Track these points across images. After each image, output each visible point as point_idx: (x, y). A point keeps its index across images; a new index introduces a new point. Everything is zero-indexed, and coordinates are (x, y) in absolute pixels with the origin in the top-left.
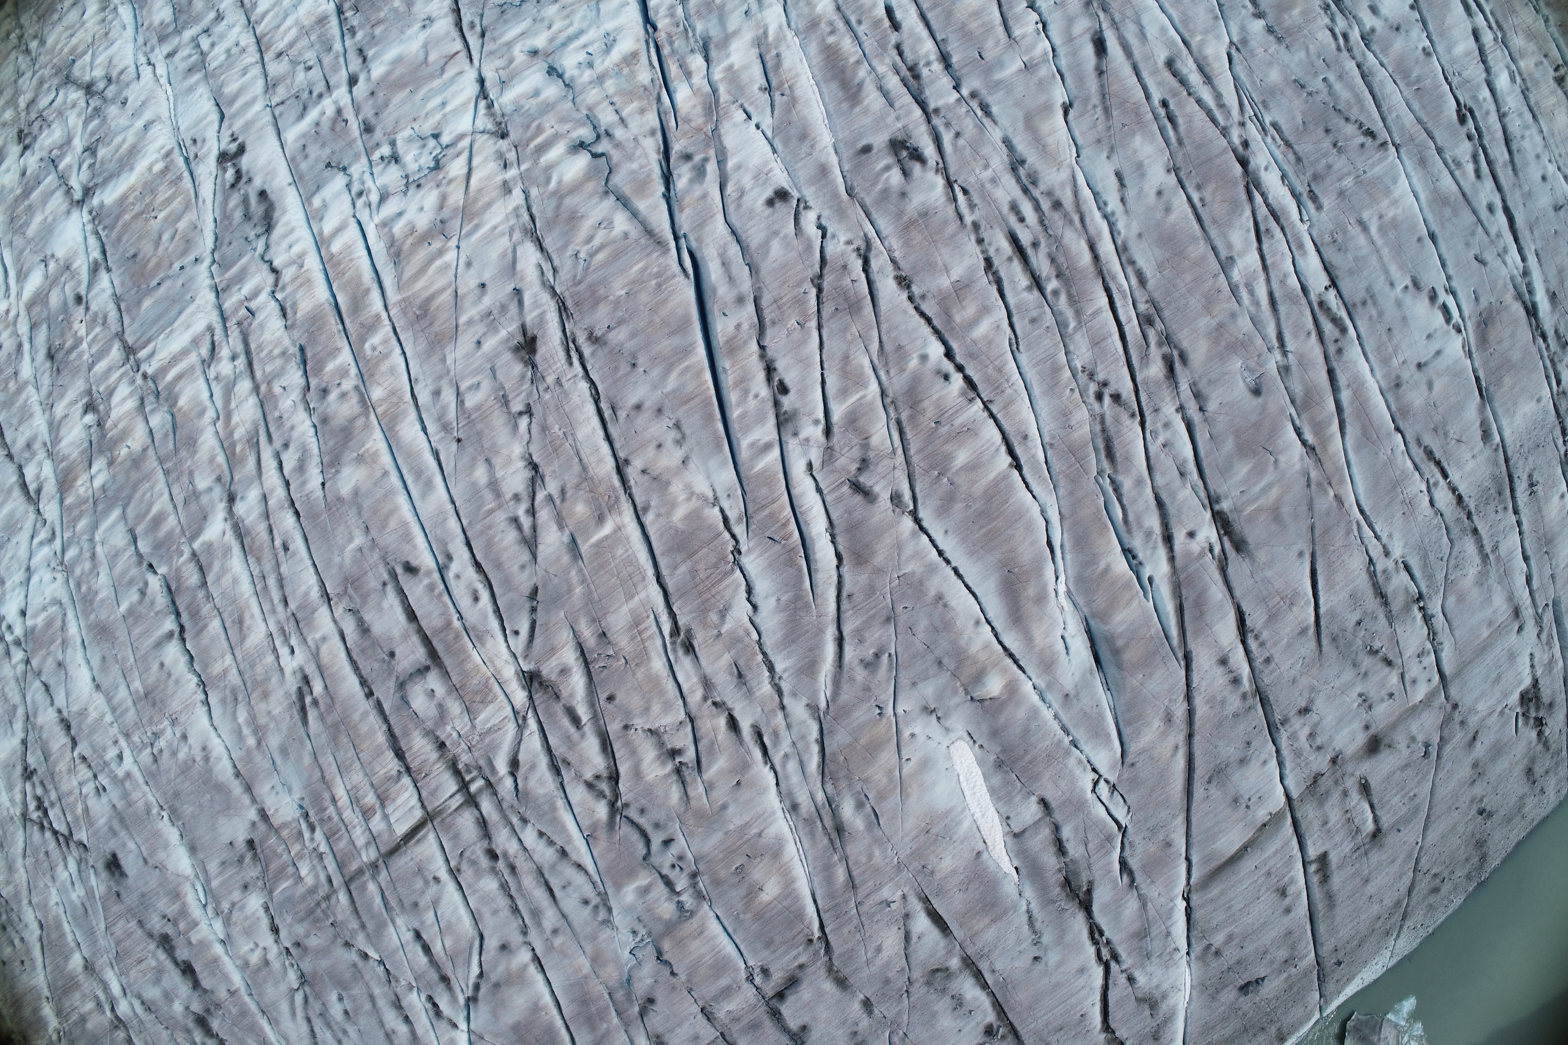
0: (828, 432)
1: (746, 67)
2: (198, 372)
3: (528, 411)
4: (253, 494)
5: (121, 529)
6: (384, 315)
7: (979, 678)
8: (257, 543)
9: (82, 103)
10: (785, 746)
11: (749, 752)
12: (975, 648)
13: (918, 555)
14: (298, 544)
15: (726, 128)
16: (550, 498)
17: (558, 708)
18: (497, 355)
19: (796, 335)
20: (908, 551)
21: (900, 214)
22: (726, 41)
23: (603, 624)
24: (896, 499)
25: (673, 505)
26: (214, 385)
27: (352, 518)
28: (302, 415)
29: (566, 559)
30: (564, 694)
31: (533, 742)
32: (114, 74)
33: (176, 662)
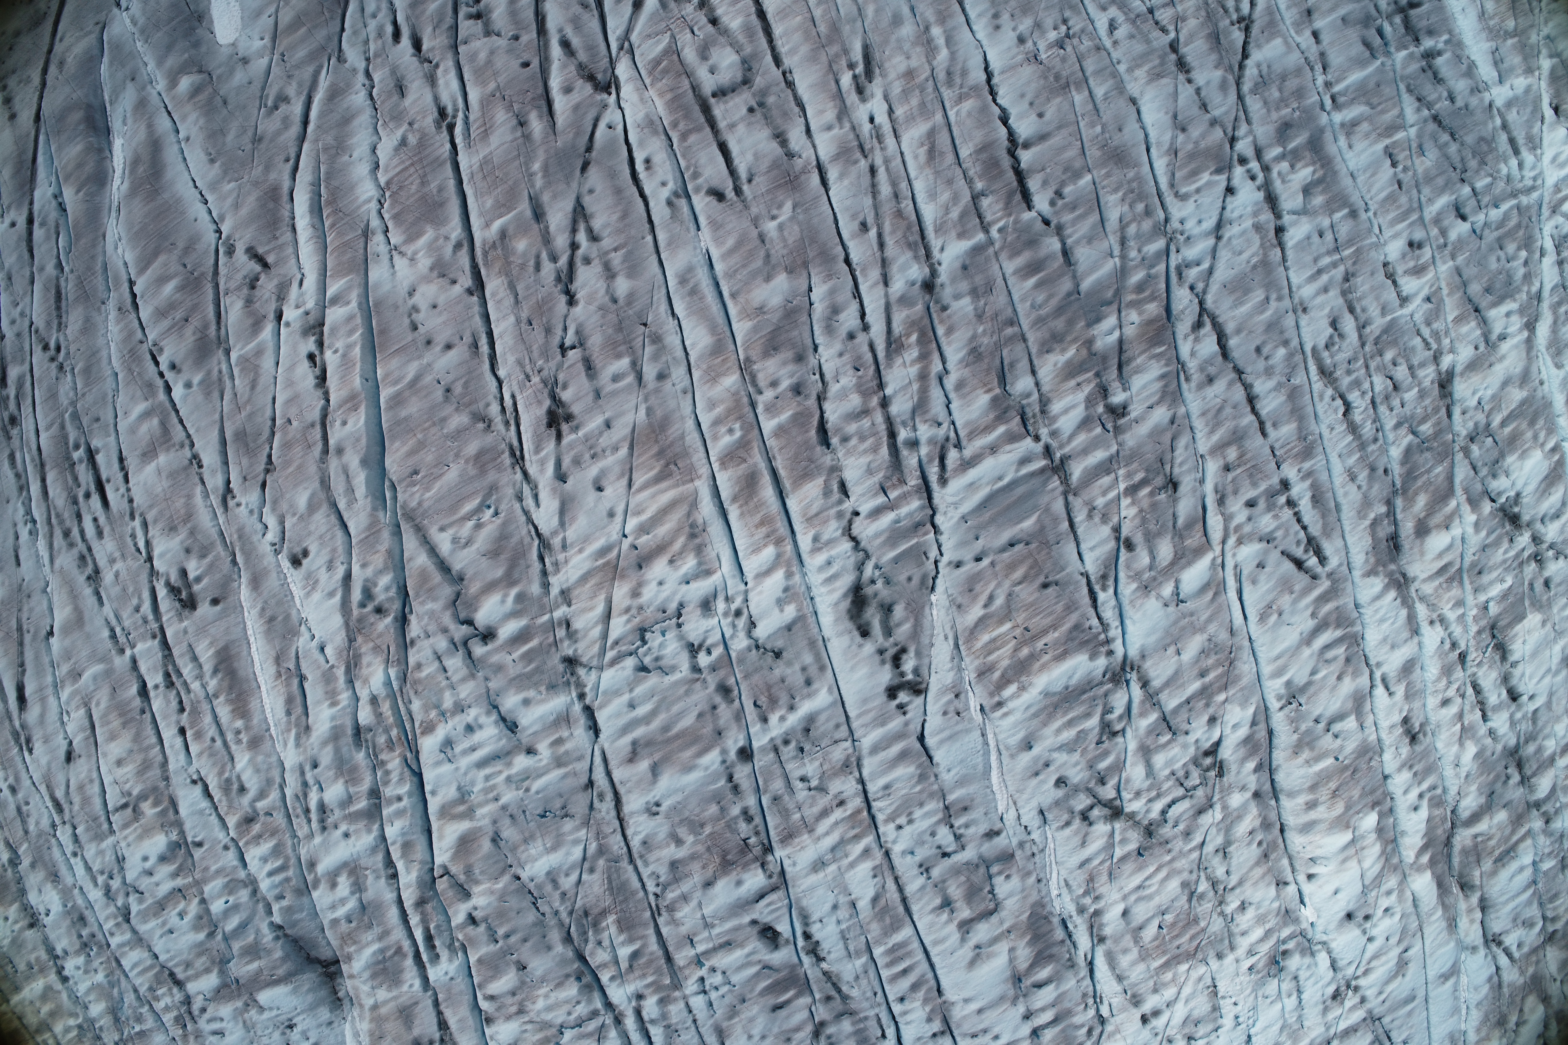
0: (279, 316)
1: (318, 703)
2: (962, 434)
3: (563, 349)
4: (898, 286)
5: (1081, 268)
6: (716, 466)
7: (196, 91)
8: (899, 234)
9: (1126, 796)
10: (372, 25)
11: (408, 18)
12: (193, 116)
13: (222, 198)
14: (847, 228)
15: (341, 638)
16: (554, 259)
17: (582, 56)
18: (589, 411)
19: (292, 412)
20: (229, 201)
21: (192, 533)
22: (335, 735)
23: (519, 134)
24: (230, 252)
25: (431, 247)
26: (942, 415)
27: (778, 250)
28: (828, 369)
29: (545, 198)
30: (572, 68)
31: (616, 26)
32: (1077, 822)
33: (1021, 116)
